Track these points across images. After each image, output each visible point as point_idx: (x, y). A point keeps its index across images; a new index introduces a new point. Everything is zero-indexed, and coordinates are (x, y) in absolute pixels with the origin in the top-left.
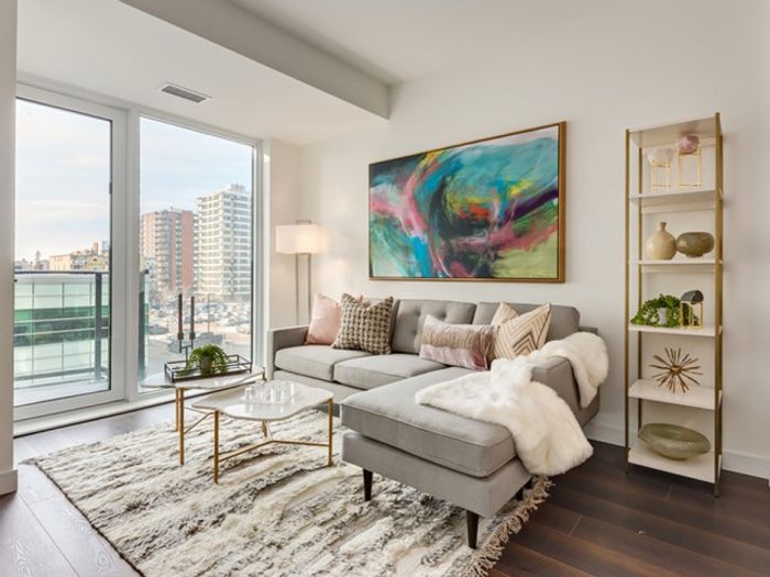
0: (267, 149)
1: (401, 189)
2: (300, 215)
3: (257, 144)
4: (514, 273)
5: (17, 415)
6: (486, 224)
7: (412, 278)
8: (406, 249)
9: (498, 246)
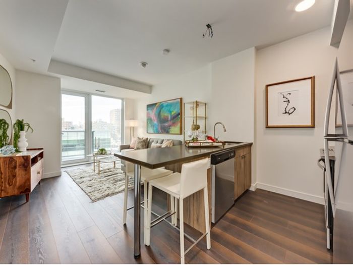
0: (124, 100)
1: (152, 111)
2: (133, 117)
3: (122, 99)
4: (172, 132)
5: (61, 163)
6: (168, 121)
7: (154, 133)
8: (154, 126)
9: (170, 126)
